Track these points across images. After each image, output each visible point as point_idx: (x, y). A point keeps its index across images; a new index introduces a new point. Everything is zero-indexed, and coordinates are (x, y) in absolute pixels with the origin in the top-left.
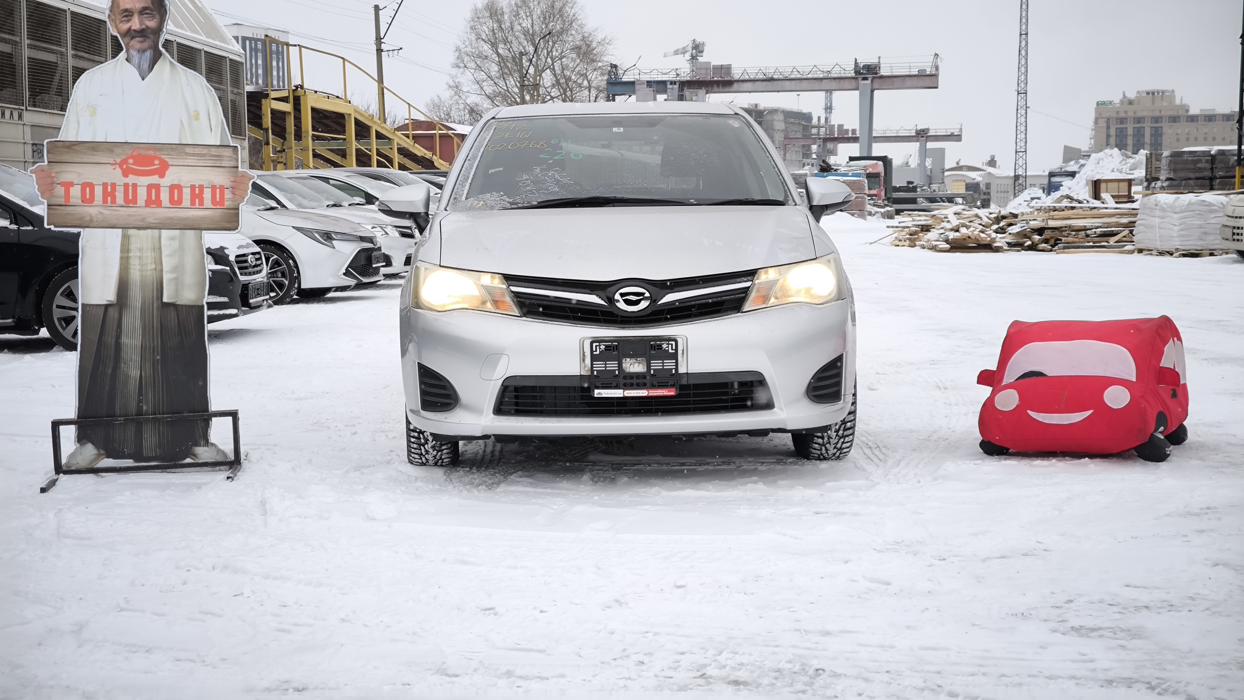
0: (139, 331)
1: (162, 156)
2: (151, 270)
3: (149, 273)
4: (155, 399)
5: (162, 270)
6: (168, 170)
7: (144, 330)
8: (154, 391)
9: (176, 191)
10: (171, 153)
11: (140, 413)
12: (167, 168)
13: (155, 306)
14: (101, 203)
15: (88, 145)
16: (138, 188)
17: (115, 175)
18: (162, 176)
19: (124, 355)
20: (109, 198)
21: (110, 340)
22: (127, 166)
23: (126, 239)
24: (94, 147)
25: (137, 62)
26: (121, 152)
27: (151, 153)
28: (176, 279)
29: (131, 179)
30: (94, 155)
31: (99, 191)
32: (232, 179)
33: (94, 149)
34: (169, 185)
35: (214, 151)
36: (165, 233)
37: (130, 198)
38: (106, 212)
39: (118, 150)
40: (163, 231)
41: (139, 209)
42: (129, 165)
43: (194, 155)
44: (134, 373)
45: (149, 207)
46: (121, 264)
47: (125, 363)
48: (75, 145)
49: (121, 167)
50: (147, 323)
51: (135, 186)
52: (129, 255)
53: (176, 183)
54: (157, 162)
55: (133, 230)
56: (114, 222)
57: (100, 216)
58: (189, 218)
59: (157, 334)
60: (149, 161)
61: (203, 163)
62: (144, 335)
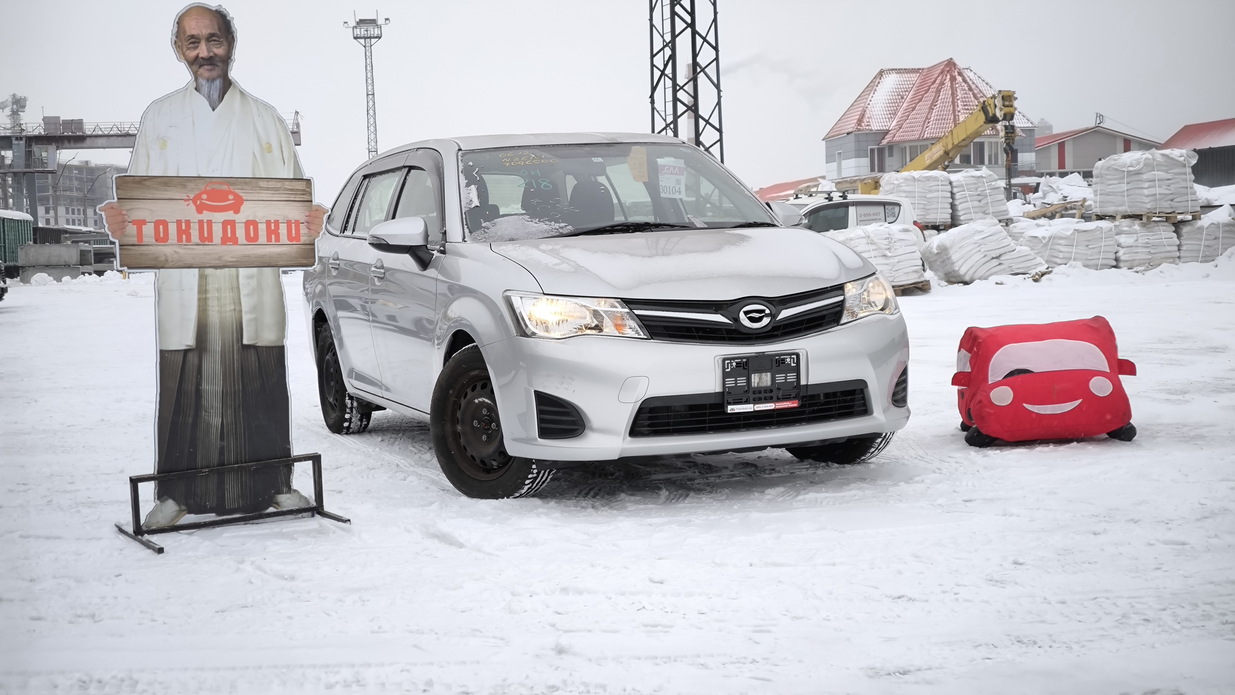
0: (220, 377)
1: (236, 191)
2: (230, 311)
3: (228, 314)
4: (237, 447)
5: (241, 311)
6: (243, 205)
7: (224, 375)
8: (236, 439)
9: (251, 227)
10: (245, 187)
11: (221, 464)
12: (242, 204)
13: (235, 349)
14: (176, 242)
15: (159, 180)
16: (213, 224)
17: (189, 212)
18: (237, 211)
19: (204, 403)
20: (184, 236)
21: (190, 387)
22: (200, 202)
23: (203, 278)
24: (166, 182)
25: (206, 92)
26: (194, 187)
27: (225, 187)
28: (255, 319)
29: (206, 216)
30: (167, 191)
31: (173, 229)
32: (307, 214)
33: (166, 184)
34: (244, 221)
35: (288, 185)
36: (242, 271)
37: (206, 235)
38: (181, 251)
39: (191, 185)
40: (240, 269)
41: (215, 247)
42: (202, 201)
43: (268, 189)
44: (216, 421)
45: (226, 244)
46: (199, 306)
47: (206, 411)
48: (145, 180)
49: (195, 203)
50: (227, 367)
51: (210, 223)
52: (208, 296)
53: (251, 218)
54: (231, 197)
55: (209, 269)
56: (190, 261)
57: (176, 256)
58: (265, 255)
59: (238, 378)
60: (223, 196)
61: (277, 197)
62: (224, 380)
